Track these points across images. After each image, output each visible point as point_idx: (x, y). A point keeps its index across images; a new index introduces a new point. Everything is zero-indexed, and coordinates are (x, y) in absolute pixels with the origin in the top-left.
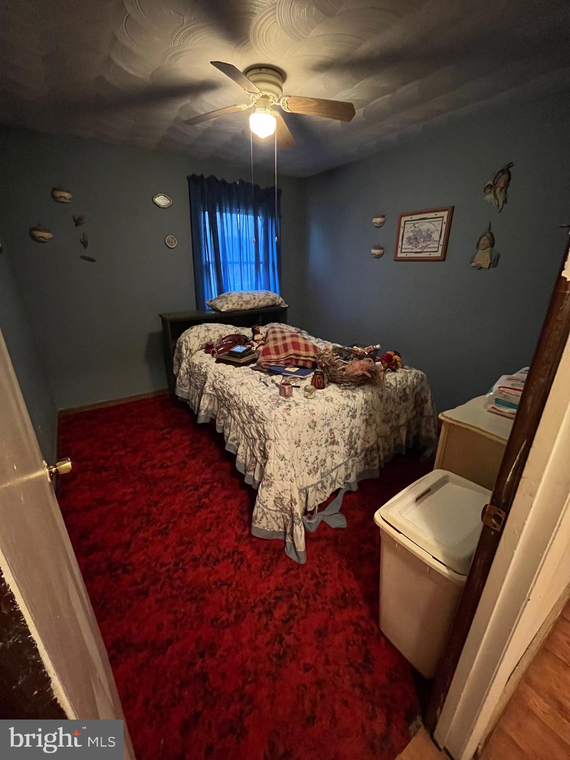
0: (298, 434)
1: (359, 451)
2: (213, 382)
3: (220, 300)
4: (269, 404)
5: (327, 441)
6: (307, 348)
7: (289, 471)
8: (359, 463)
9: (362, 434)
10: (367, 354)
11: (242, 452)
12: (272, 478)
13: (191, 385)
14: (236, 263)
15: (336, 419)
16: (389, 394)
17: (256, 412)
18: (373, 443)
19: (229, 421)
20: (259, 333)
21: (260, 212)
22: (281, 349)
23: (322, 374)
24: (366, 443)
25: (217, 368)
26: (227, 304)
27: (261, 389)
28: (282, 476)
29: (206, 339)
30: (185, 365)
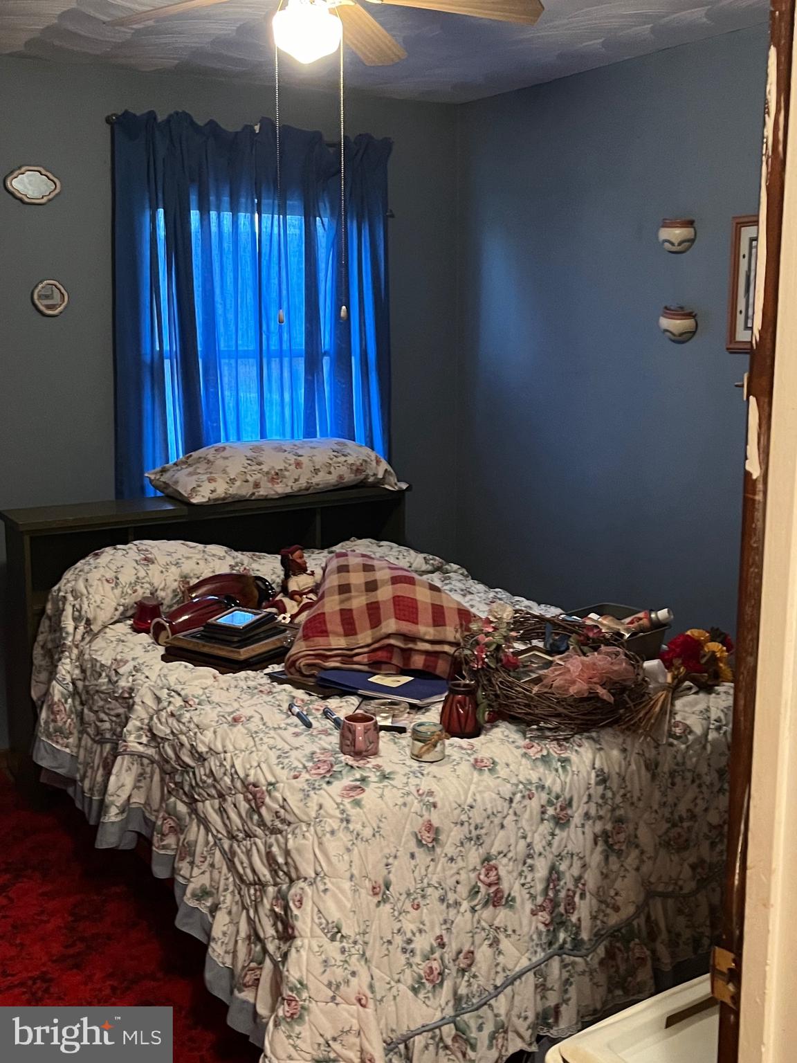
0: (385, 861)
1: (585, 936)
2: (151, 718)
3: (190, 469)
4: (305, 776)
5: (474, 892)
6: (438, 617)
7: (353, 974)
8: (587, 979)
9: (591, 879)
10: (627, 635)
11: (224, 934)
12: (305, 995)
13: (82, 732)
14: (246, 355)
15: (502, 826)
16: (679, 758)
17: (267, 800)
18: (631, 909)
19: (191, 836)
20: (302, 569)
21: (324, 207)
22: (362, 621)
23: (470, 692)
24: (609, 911)
25: (165, 676)
26: (211, 480)
27: (287, 734)
28: (334, 986)
29: (138, 587)
30: (68, 667)
